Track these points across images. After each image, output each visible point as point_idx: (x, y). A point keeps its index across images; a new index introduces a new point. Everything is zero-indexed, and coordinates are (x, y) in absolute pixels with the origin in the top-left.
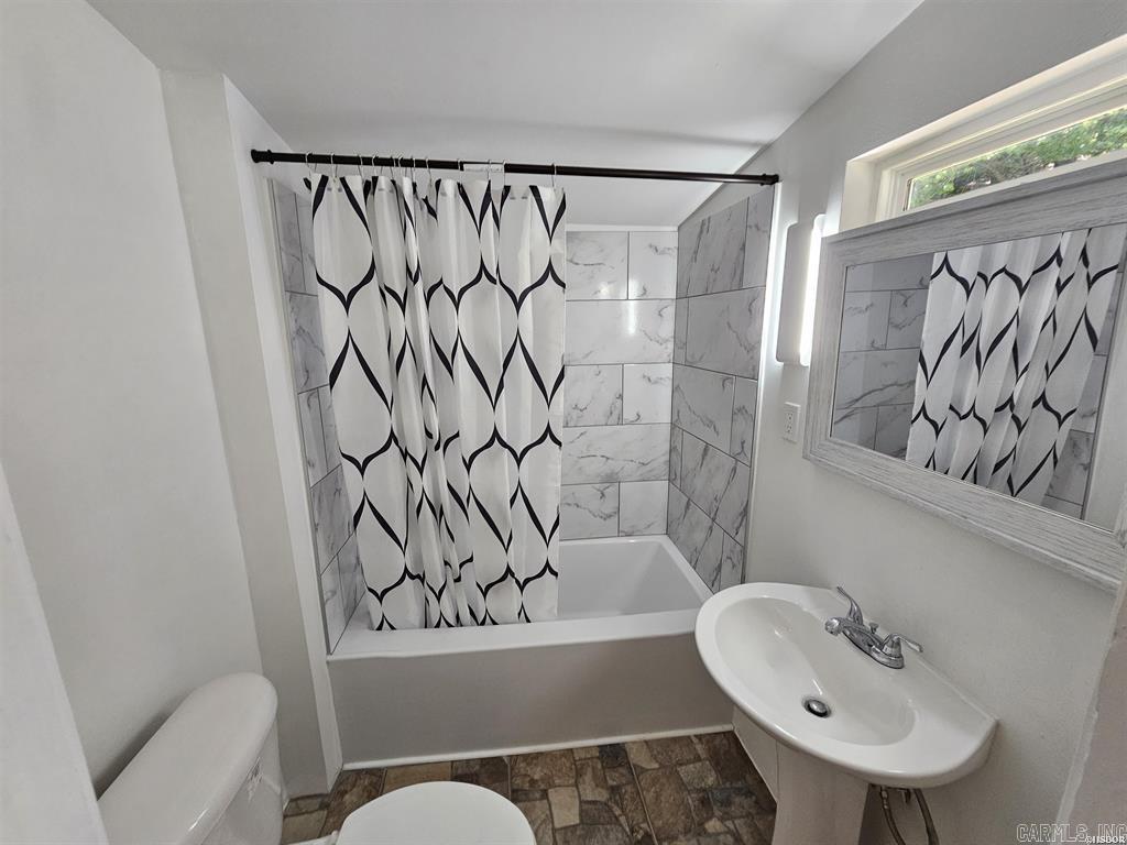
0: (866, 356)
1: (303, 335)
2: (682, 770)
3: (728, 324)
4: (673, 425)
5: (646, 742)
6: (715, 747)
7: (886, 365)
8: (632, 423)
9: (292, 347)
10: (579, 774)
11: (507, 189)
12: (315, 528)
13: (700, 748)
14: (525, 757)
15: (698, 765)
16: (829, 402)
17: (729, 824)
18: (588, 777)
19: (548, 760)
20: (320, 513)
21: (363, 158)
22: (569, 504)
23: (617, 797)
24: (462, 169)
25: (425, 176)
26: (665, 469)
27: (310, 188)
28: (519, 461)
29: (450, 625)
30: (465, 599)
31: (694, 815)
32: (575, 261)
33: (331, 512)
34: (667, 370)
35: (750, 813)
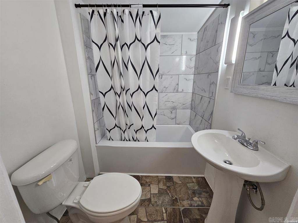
0: (257, 73)
1: (89, 58)
2: (188, 185)
3: (211, 57)
4: (193, 93)
5: (179, 177)
6: (198, 180)
7: (264, 76)
8: (181, 92)
9: (86, 61)
10: (159, 182)
11: (143, 12)
12: (93, 111)
13: (194, 180)
14: (145, 176)
15: (193, 184)
16: (240, 72)
17: (200, 199)
18: (161, 183)
19: (151, 178)
20: (94, 108)
21: (104, 5)
22: (162, 115)
23: (169, 189)
24: (131, 7)
25: (120, 9)
26: (190, 106)
27: (90, 15)
28: (146, 96)
29: (127, 141)
30: (131, 134)
31: (190, 195)
32: (166, 44)
33: (98, 108)
34: (192, 77)
35: (207, 197)
